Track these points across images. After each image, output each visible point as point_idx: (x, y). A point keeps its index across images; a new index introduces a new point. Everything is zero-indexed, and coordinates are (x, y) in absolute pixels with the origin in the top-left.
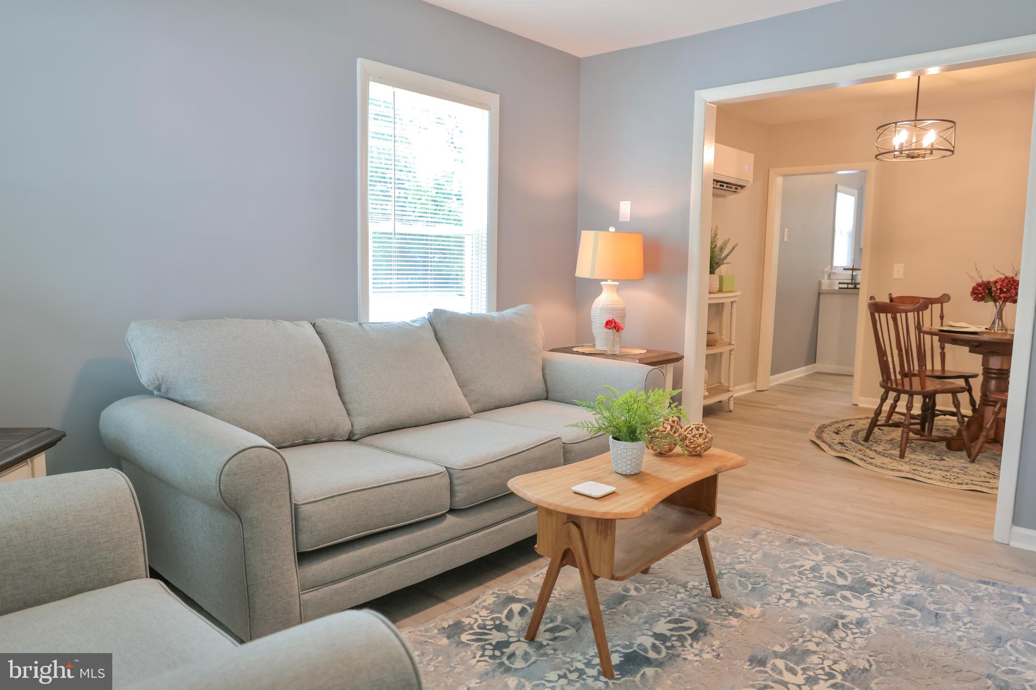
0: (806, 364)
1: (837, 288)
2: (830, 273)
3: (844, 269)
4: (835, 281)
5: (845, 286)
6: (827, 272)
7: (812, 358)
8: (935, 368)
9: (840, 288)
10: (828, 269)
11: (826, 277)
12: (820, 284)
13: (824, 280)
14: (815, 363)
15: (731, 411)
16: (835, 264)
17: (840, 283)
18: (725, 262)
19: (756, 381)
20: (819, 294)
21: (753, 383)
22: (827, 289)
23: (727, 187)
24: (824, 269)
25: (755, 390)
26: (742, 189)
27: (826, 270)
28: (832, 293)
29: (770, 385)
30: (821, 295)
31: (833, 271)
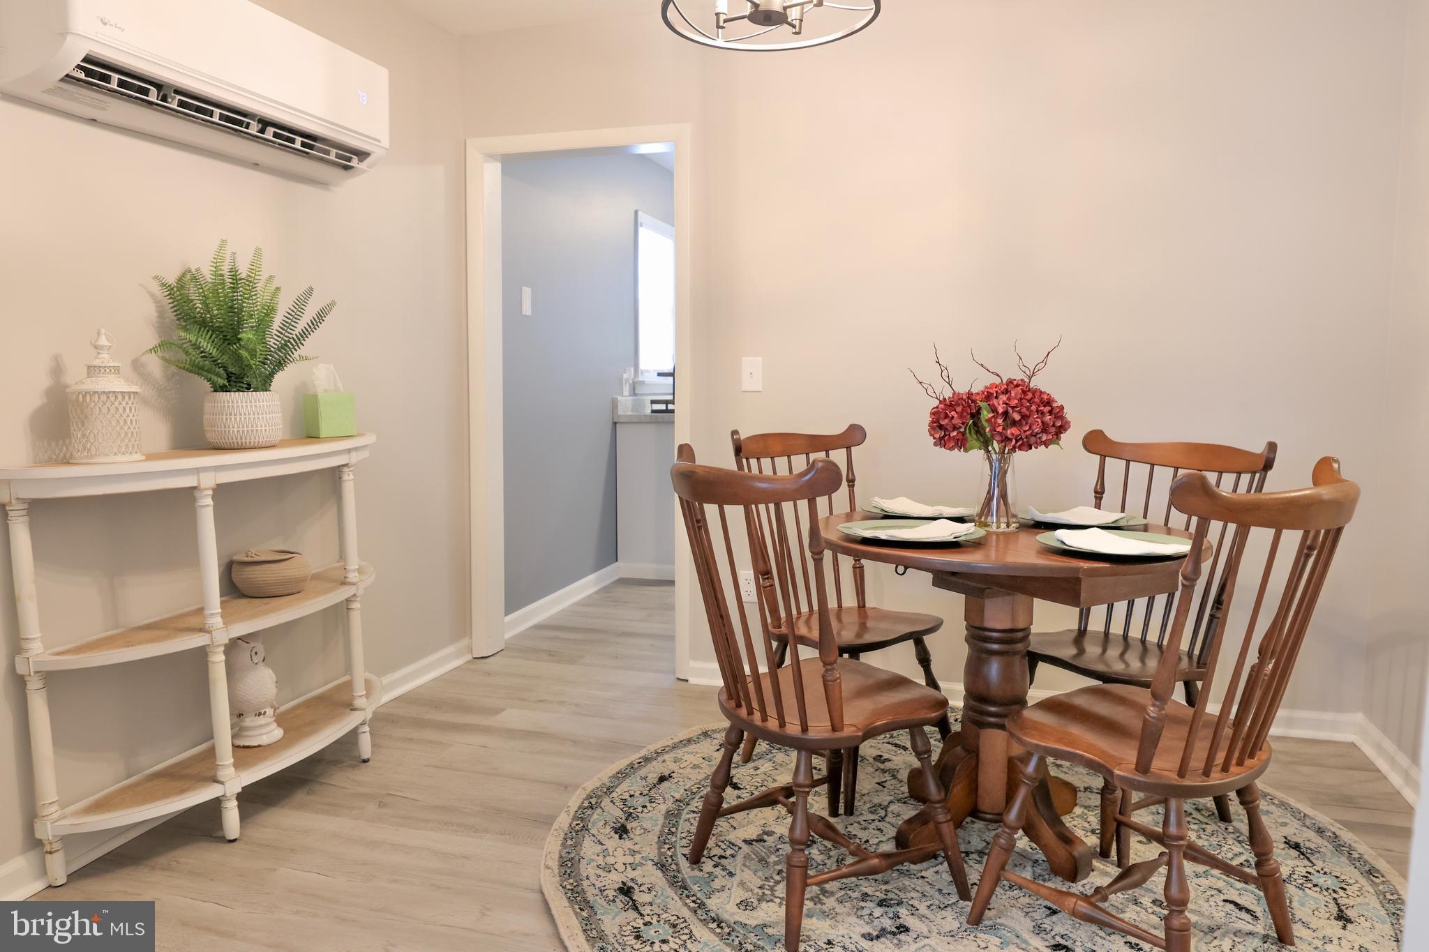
0: (597, 568)
1: (648, 411)
2: (634, 383)
3: (659, 374)
4: (645, 398)
5: (663, 407)
6: (627, 380)
7: (609, 551)
8: (844, 605)
9: (653, 411)
10: (628, 375)
11: (626, 391)
12: (614, 405)
13: (622, 395)
14: (617, 561)
15: (365, 761)
16: (642, 366)
17: (653, 402)
18: (296, 355)
19: (471, 638)
20: (615, 423)
21: (464, 643)
22: (629, 413)
23: (328, 153)
24: (622, 376)
25: (469, 657)
26: (361, 160)
27: (625, 376)
28: (639, 421)
29: (508, 635)
30: (618, 425)
31: (641, 378)
